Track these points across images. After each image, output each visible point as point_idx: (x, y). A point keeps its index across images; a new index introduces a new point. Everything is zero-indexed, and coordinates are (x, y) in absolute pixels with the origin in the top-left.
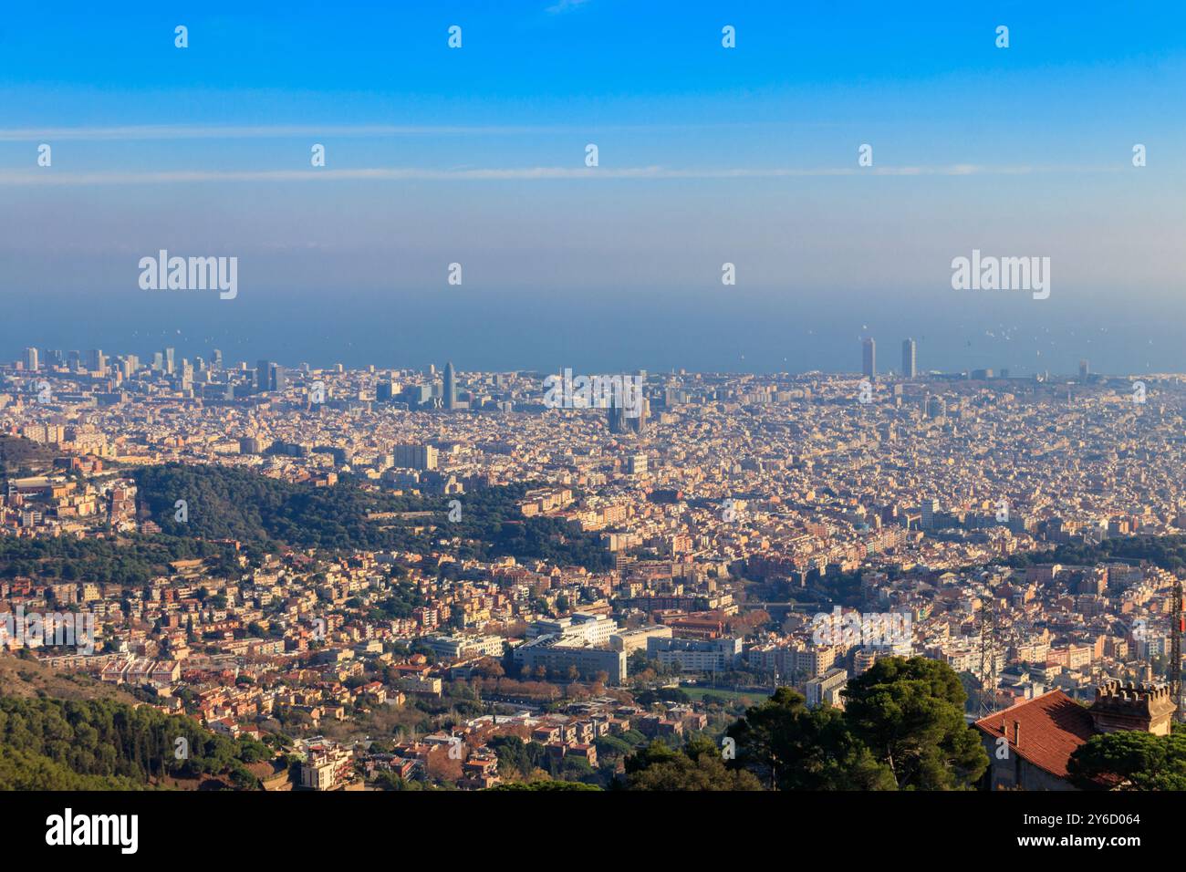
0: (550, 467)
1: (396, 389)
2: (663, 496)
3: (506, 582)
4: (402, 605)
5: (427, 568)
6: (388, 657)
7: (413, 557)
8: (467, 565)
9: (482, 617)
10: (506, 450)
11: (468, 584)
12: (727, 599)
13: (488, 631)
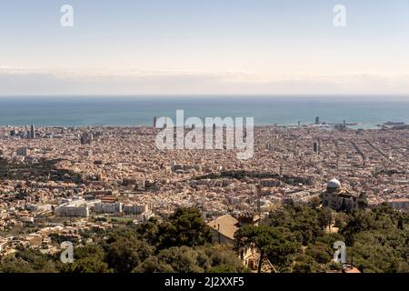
0: (64, 154)
1: (16, 132)
2: (98, 163)
3: (51, 188)
4: (21, 196)
5: (28, 184)
6: (16, 211)
7: (24, 182)
8: (40, 184)
9: (45, 199)
10: (50, 150)
11: (40, 190)
12: (117, 192)
13: (47, 203)
